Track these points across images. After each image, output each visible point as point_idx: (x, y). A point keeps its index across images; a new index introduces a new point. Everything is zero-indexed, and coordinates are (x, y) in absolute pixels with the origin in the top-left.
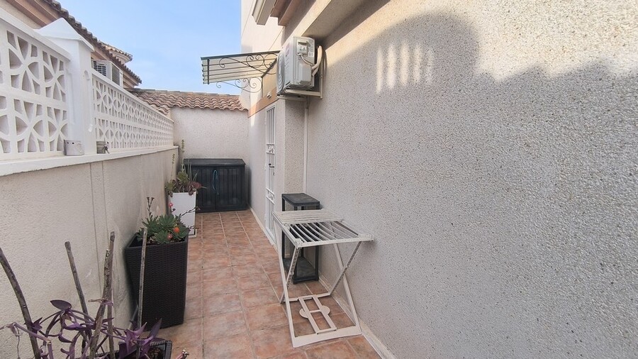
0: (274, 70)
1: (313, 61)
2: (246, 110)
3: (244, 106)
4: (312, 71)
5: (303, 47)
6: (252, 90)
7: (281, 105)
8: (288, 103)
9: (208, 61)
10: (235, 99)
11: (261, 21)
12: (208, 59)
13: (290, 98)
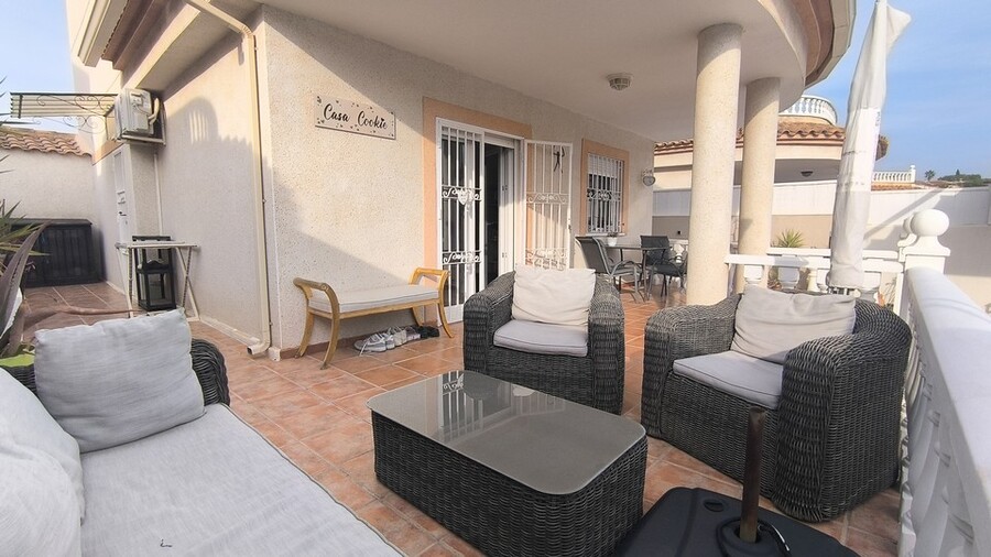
0: (112, 114)
1: (150, 112)
2: (88, 156)
3: (85, 149)
4: (149, 121)
5: (137, 98)
6: (94, 131)
7: (126, 148)
8: (132, 147)
9: (21, 97)
10: (69, 140)
11: (90, 62)
12: (21, 95)
13: (134, 143)
